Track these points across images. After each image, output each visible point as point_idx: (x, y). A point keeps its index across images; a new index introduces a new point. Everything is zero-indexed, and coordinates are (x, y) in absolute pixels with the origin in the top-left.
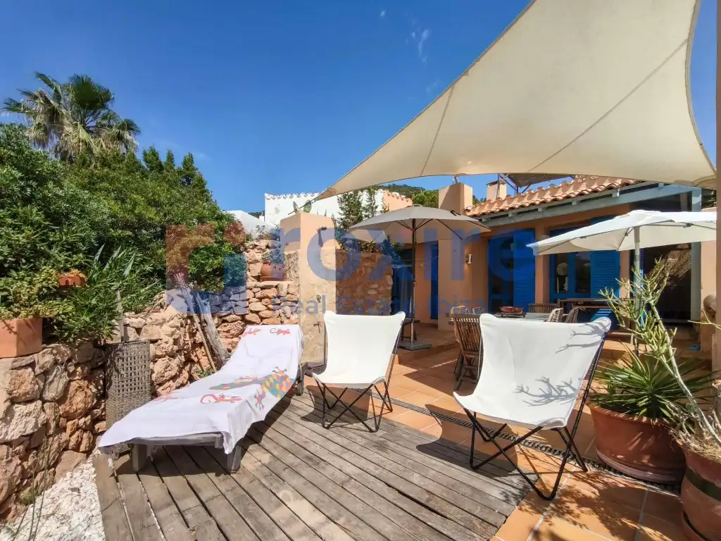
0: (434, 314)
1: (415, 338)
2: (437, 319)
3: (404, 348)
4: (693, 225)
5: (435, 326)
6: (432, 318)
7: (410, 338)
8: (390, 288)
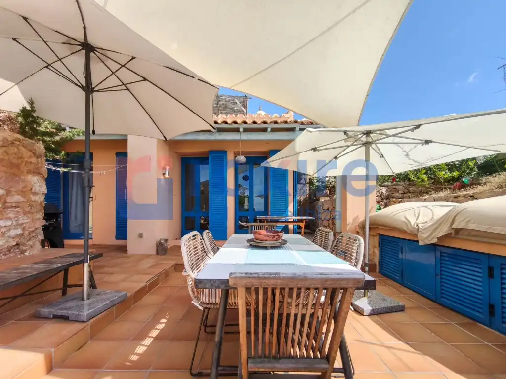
0: (122, 231)
1: (93, 285)
2: (126, 238)
3: (65, 318)
4: (431, 142)
5: (124, 249)
6: (118, 237)
7: (82, 286)
8: (41, 199)
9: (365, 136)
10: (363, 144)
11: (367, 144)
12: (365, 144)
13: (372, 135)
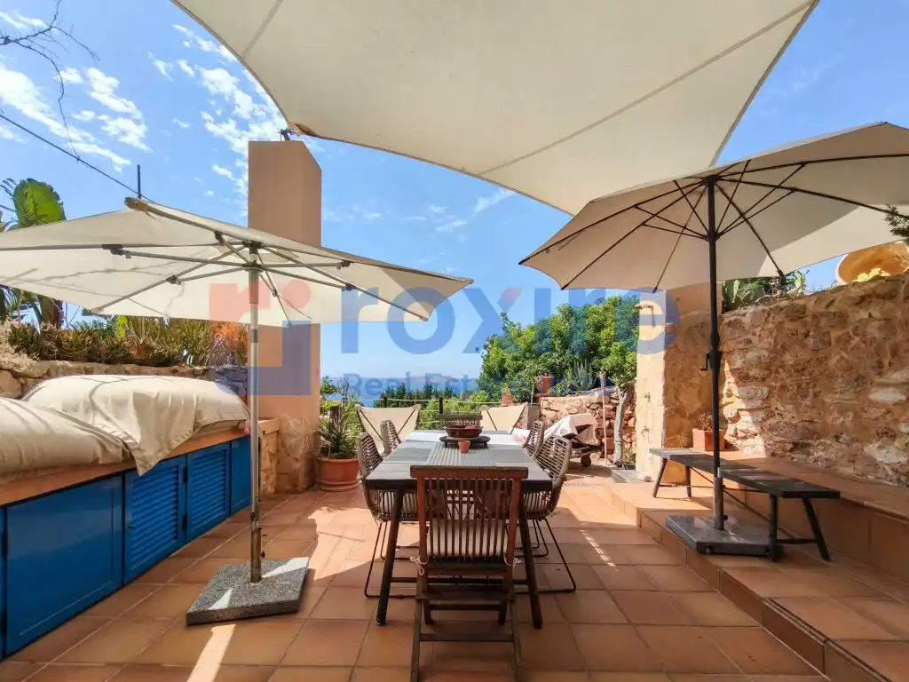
9: (247, 249)
10: (244, 265)
11: (254, 268)
12: (247, 266)
13: (261, 251)
